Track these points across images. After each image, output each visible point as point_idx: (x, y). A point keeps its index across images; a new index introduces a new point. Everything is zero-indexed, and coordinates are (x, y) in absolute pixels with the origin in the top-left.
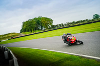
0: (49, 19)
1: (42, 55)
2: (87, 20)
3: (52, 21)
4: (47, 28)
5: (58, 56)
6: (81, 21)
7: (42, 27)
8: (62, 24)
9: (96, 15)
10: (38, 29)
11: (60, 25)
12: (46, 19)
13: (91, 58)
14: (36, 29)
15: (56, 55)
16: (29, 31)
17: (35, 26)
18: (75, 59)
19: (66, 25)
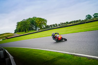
0: (43, 20)
1: (36, 54)
2: (80, 20)
3: (46, 21)
4: (41, 28)
5: (52, 55)
6: (75, 22)
7: (36, 27)
8: (56, 24)
9: (89, 15)
10: (33, 29)
11: (54, 25)
12: (40, 19)
13: (83, 56)
14: (31, 29)
15: (50, 54)
16: (23, 31)
17: (29, 26)
18: (67, 57)
19: (59, 25)
